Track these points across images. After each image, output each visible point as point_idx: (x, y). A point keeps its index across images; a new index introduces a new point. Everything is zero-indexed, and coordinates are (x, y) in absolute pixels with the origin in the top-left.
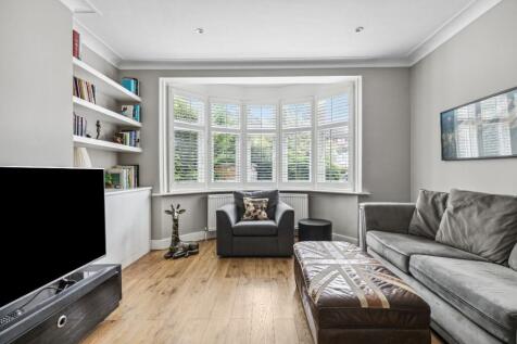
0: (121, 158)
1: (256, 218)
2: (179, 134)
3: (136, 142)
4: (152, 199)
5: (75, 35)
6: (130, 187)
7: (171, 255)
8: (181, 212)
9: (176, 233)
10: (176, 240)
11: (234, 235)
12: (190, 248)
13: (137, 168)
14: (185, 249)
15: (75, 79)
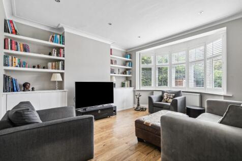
0: (127, 78)
1: (167, 102)
2: (143, 69)
3: (130, 73)
4: (134, 91)
5: (111, 50)
6: (128, 87)
7: (136, 110)
8: (140, 96)
9: (138, 103)
10: (138, 105)
11: (154, 106)
12: (143, 109)
13: (131, 81)
14: (141, 109)
15: (111, 60)
